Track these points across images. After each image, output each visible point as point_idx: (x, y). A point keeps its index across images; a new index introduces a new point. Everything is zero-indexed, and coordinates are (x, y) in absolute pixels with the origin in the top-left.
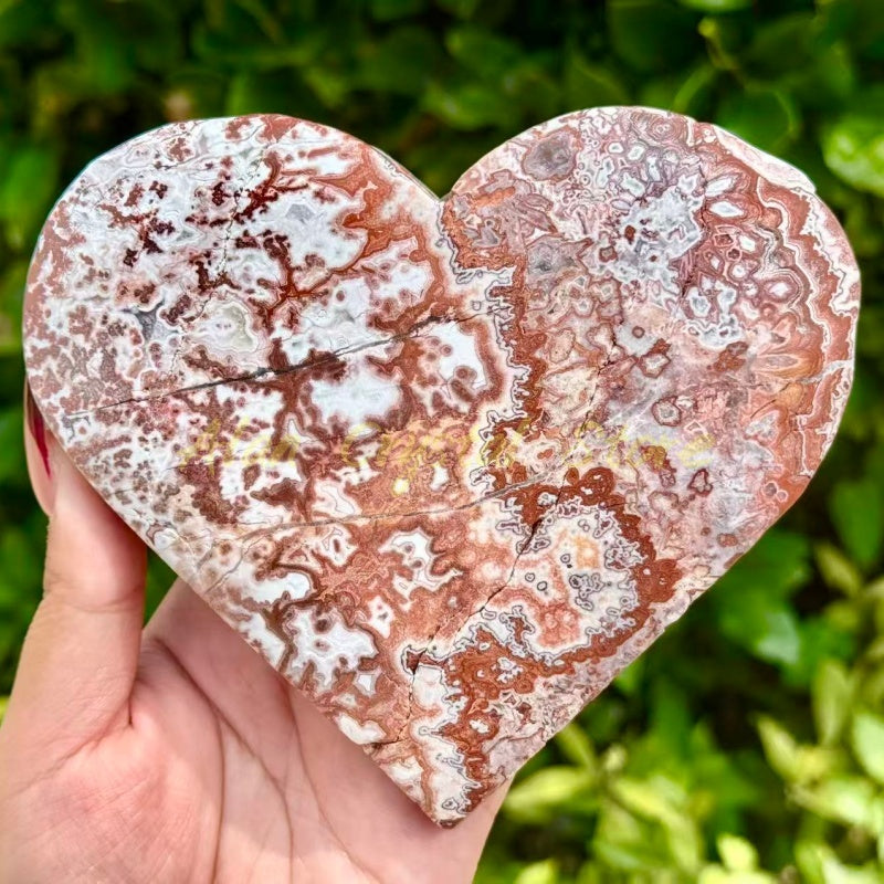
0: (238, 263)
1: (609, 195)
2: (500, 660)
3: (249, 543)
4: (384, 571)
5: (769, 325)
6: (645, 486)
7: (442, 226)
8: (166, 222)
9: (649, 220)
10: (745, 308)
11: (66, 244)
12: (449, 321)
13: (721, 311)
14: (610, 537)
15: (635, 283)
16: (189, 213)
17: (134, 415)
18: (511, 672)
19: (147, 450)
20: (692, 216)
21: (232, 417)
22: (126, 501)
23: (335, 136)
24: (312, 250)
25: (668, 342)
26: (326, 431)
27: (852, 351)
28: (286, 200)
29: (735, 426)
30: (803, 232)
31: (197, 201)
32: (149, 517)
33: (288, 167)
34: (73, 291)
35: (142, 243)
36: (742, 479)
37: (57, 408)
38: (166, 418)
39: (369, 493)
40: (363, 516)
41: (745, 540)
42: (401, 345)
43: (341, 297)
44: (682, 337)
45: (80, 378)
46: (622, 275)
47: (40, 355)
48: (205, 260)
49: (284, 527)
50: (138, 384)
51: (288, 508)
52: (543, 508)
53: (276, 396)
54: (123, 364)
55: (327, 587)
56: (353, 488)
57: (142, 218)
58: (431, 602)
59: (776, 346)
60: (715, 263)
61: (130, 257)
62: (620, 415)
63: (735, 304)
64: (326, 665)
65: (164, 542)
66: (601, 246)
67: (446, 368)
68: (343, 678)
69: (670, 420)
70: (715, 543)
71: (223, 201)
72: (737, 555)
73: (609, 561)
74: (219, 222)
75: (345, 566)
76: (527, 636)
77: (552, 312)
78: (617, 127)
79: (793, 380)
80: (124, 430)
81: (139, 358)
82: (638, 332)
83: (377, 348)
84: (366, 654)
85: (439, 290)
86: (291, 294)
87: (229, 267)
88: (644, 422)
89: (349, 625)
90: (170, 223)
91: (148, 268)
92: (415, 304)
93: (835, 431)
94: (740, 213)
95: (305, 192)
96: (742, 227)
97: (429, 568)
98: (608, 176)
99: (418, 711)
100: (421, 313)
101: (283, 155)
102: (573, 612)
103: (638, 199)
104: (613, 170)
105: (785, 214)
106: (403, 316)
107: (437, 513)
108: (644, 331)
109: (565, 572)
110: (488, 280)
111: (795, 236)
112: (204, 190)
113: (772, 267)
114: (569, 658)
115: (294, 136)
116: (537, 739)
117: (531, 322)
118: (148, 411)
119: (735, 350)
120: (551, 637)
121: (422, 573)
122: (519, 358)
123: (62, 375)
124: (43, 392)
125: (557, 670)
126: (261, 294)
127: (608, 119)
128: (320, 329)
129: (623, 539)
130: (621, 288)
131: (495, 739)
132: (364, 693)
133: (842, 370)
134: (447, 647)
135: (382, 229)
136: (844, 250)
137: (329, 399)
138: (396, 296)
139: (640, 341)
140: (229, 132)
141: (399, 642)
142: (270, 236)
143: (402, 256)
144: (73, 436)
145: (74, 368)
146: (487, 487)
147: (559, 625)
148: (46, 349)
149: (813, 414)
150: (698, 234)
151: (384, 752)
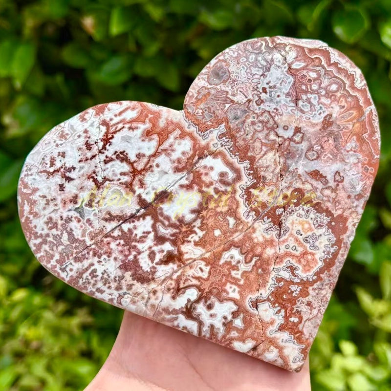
0: (108, 170)
1: (250, 79)
2: (290, 287)
3: (163, 285)
4: (226, 271)
5: (336, 103)
6: (317, 188)
7: (187, 120)
8: (71, 166)
9: (270, 82)
10: (323, 100)
11: (31, 194)
12: (207, 156)
13: (315, 106)
14: (312, 215)
15: (276, 109)
16: (79, 158)
17: (91, 253)
18: (297, 290)
19: (103, 265)
20: (286, 73)
21: (134, 235)
22: (102, 292)
23: (126, 104)
24: (137, 152)
25: (299, 127)
26: (176, 224)
27: (371, 101)
28: (117, 136)
29: (341, 149)
30: (332, 62)
31: (80, 152)
32: (116, 294)
33: (112, 123)
34: (42, 213)
35: (64, 180)
36: (353, 169)
37: (56, 265)
38: (105, 248)
39: (205, 241)
40: (207, 252)
41: (365, 194)
42: (192, 175)
43: (158, 166)
44: (304, 122)
45: (61, 248)
46: (269, 108)
47: (39, 246)
48: (94, 175)
49: (176, 272)
50: (87, 239)
51: (174, 263)
52: (280, 215)
53: (148, 218)
54: (77, 234)
55: (204, 289)
56: (198, 242)
57: (60, 169)
58: (251, 275)
59: (342, 110)
60: (304, 87)
61: (62, 188)
62: (294, 164)
63: (319, 100)
64: (218, 324)
65: (126, 302)
66: (255, 100)
67: (214, 176)
68: (228, 325)
69: (315, 157)
70: (354, 200)
71: (91, 148)
72: (365, 201)
73: (316, 226)
74: (94, 157)
75: (209, 277)
76: (297, 272)
77: (247, 135)
78: (240, 52)
79: (355, 121)
80: (89, 261)
81: (83, 228)
82: (286, 128)
83: (182, 180)
84: (233, 310)
85: (197, 146)
86: (136, 173)
87: (105, 173)
88: (305, 162)
89: (221, 301)
90: (73, 166)
91: (71, 189)
92: (190, 155)
93: (380, 136)
94: (303, 64)
95: (124, 130)
96: (307, 69)
97: (244, 262)
98: (245, 72)
99: (265, 325)
100: (194, 158)
101: (108, 119)
102: (311, 253)
103: (261, 76)
104: (246, 68)
105: (321, 58)
106: (187, 163)
107: (237, 237)
108: (288, 127)
109: (301, 238)
110: (215, 133)
112: (81, 146)
113: (326, 80)
114: (317, 274)
115: (109, 110)
116: (319, 315)
117: (241, 143)
118: (97, 249)
119: (327, 118)
120: (307, 268)
122: (242, 159)
123: (53, 250)
124: (46, 262)
125: (315, 282)
126: (124, 179)
127: (234, 50)
128: (155, 183)
129: (318, 214)
130: (271, 113)
131: (303, 322)
132: (239, 328)
133: (372, 110)
134: (266, 291)
135: (163, 131)
136: (350, 63)
137: (171, 210)
138: (181, 155)
139: (288, 131)
140: (81, 120)
141: (245, 299)
142: (117, 154)
143: (176, 138)
144: (68, 274)
145: (56, 245)
146: (253, 217)
147: (308, 262)
148: (41, 242)
149: (368, 132)
150: (291, 79)
151: (258, 350)
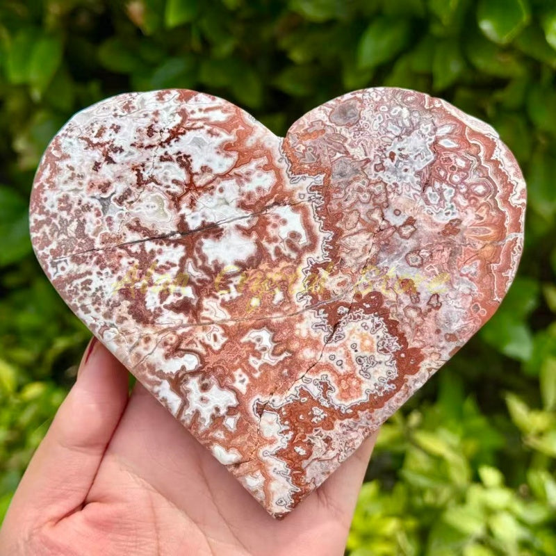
0: (161, 170)
1: (380, 135)
2: (313, 409)
3: (161, 336)
4: (243, 353)
5: (474, 209)
6: (401, 303)
7: (282, 151)
8: (119, 146)
9: (403, 149)
10: (460, 199)
11: (58, 159)
12: (285, 205)
13: (446, 201)
14: (380, 333)
15: (395, 184)
16: (133, 141)
17: (95, 258)
18: (320, 416)
19: (102, 279)
20: (428, 147)
21: (154, 260)
22: (87, 311)
23: (219, 101)
24: (205, 163)
25: (415, 218)
26: (210, 269)
27: (522, 227)
28: (190, 134)
29: (455, 268)
30: (492, 158)
31: (138, 134)
32: (102, 321)
33: (192, 116)
34: (61, 186)
35: (104, 158)
36: (459, 300)
37: (48, 256)
38: (114, 261)
39: (236, 306)
40: (232, 320)
41: (461, 338)
42: (257, 219)
43: (221, 190)
44: (423, 215)
45: (63, 237)
46: (388, 180)
47: (39, 225)
48: (141, 168)
49: (184, 326)
50: (98, 240)
51: (186, 314)
52: (341, 316)
53: (181, 248)
54: (90, 229)
55: (208, 363)
56: (226, 303)
57: (105, 144)
58: (272, 372)
59: (478, 222)
60: (442, 173)
61: (97, 166)
62: (386, 261)
63: (454, 197)
64: (206, 413)
65: (109, 336)
66: (375, 163)
67: (283, 232)
68: (217, 420)
69: (417, 264)
70: (443, 339)
71: (153, 135)
72: (457, 347)
73: (380, 348)
74: (151, 146)
75: (220, 350)
76: (330, 394)
77: (346, 200)
78: (385, 98)
79: (489, 242)
80: (88, 268)
81: (99, 225)
82: (397, 213)
83: (242, 220)
84: (231, 404)
85: (279, 188)
86: (192, 188)
87: (155, 172)
89: (221, 387)
90: (121, 147)
91: (107, 172)
92: (265, 195)
93: (514, 275)
94: (454, 145)
95: (202, 130)
96: (457, 153)
97: (271, 352)
98: (379, 124)
99: (263, 441)
100: (269, 200)
101: (189, 110)
102: (358, 379)
103: (397, 137)
104: (382, 120)
105: (482, 147)
106: (258, 202)
107: (277, 318)
108: (400, 212)
109: (354, 355)
110: (309, 181)
111: (488, 160)
112: (142, 128)
113: (475, 176)
114: (355, 408)
115: (196, 100)
117: (334, 206)
118: (103, 256)
119: (454, 223)
120: (345, 395)
121: (267, 355)
122: (326, 227)
123: (52, 235)
124: (40, 246)
125: (347, 416)
126: (174, 188)
127: (379, 93)
128: (208, 209)
129: (388, 335)
130: (387, 187)
131: (310, 459)
132: (229, 430)
133: (517, 238)
134: (281, 400)
135: (247, 152)
136: (517, 170)
137: (213, 250)
138: (254, 190)
139: (399, 217)
140: (158, 97)
141: (252, 397)
142: (180, 155)
143: (258, 167)
144: (57, 272)
145: (59, 231)
146: (307, 303)
147: (349, 387)
148: (43, 221)
149: (500, 264)
150: (432, 157)
151: (241, 468)
